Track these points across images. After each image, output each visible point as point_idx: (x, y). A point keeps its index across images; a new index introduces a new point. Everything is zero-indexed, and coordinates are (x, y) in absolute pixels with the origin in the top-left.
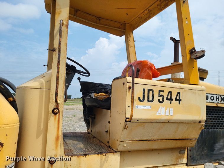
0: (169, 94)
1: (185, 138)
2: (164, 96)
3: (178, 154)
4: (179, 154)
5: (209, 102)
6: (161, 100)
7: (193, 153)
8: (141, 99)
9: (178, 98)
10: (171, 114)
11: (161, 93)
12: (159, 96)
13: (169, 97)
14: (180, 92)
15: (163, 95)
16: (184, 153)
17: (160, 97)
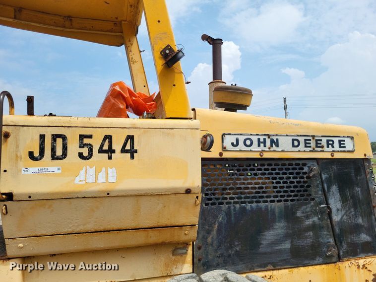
0: (104, 140)
1: (164, 225)
2: (92, 146)
3: (171, 256)
4: (173, 255)
5: (240, 151)
6: (86, 154)
7: (207, 252)
8: (36, 154)
9: (128, 147)
10: (112, 179)
11: (86, 141)
12: (80, 147)
13: (106, 147)
14: (133, 136)
15: (90, 145)
16: (186, 253)
17: (83, 147)
